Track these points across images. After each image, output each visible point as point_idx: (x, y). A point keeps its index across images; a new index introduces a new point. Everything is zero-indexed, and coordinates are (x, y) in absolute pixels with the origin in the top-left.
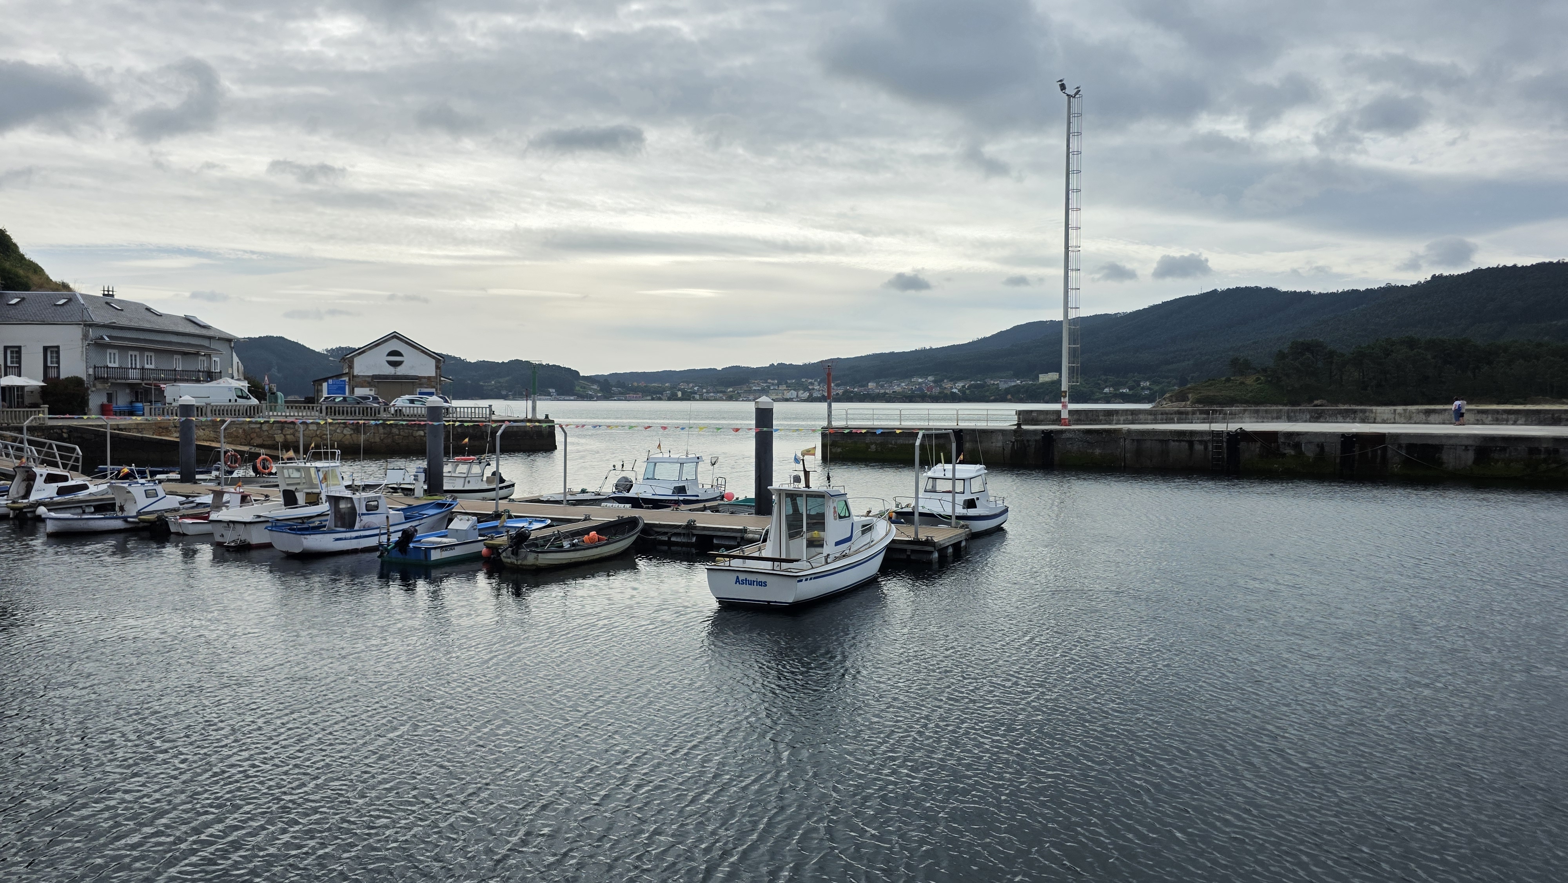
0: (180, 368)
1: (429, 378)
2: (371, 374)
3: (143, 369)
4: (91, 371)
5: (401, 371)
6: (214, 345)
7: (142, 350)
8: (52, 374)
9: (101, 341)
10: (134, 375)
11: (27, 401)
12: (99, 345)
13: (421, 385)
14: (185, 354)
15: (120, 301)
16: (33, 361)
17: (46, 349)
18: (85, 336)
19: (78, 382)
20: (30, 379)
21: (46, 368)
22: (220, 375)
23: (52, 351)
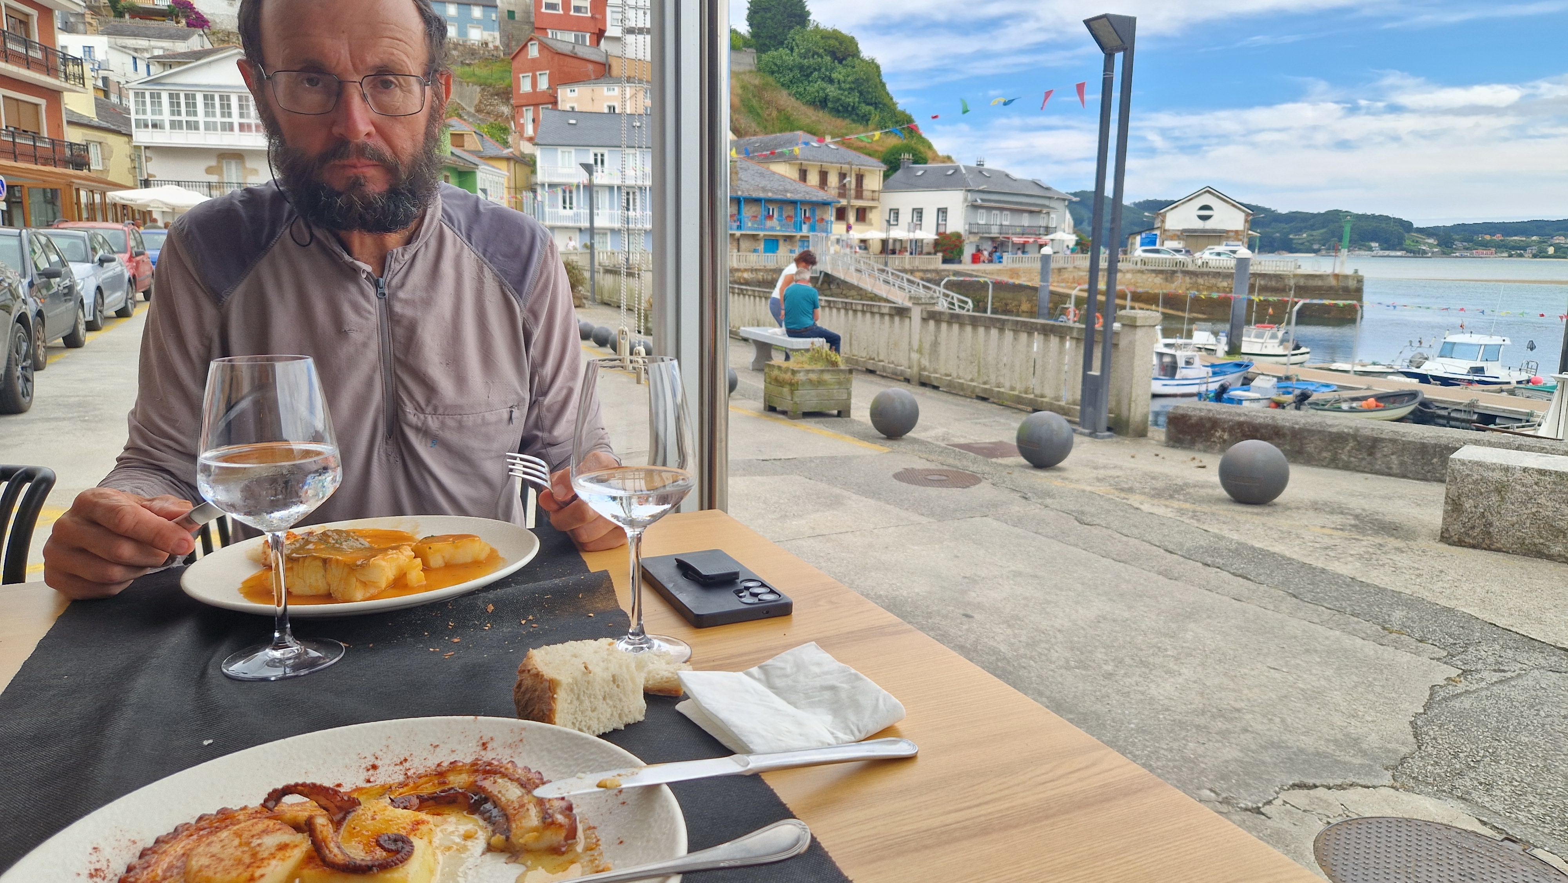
0: (1026, 225)
1: (1236, 232)
2: (1181, 228)
3: (1001, 225)
4: (967, 227)
5: (1209, 225)
6: (1053, 204)
7: (1002, 209)
8: (942, 230)
9: (976, 203)
10: (995, 231)
11: (925, 250)
12: (974, 207)
13: (1228, 238)
14: (1031, 212)
15: (988, 170)
16: (930, 219)
17: (938, 210)
18: (966, 200)
19: (958, 236)
20: (927, 234)
21: (938, 224)
22: (1055, 230)
23: (942, 212)
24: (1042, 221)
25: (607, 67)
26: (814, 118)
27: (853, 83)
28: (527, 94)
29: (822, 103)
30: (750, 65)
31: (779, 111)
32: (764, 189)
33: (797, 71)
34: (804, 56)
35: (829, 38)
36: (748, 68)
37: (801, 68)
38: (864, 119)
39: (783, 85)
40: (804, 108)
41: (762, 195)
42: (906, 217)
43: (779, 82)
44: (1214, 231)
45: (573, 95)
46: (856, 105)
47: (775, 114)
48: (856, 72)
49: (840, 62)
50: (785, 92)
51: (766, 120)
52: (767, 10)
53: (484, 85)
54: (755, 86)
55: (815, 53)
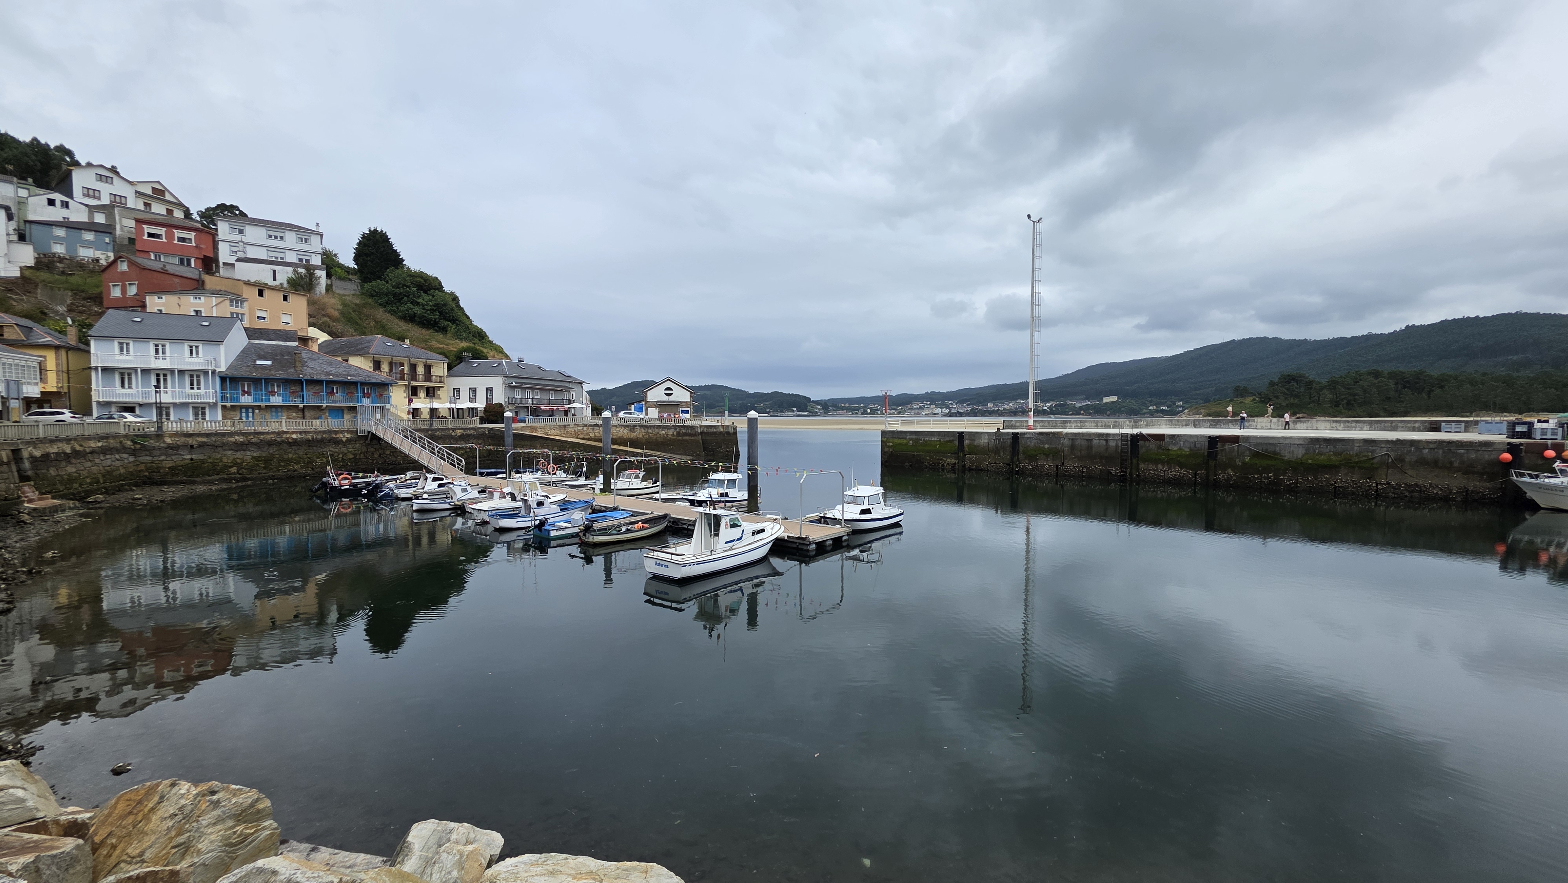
0: (553, 399)
1: (686, 402)
2: (656, 400)
3: (533, 399)
4: (507, 400)
5: (671, 398)
6: (572, 386)
7: (533, 389)
8: (490, 402)
9: (512, 385)
10: (529, 402)
11: (478, 415)
12: (512, 387)
13: (682, 406)
14: (556, 391)
16: (481, 395)
17: (487, 389)
18: (504, 383)
19: (501, 405)
20: (480, 405)
21: (487, 398)
22: (574, 402)
23: (489, 390)
24: (566, 396)
25: (200, 282)
26: (404, 328)
27: (433, 306)
28: (117, 299)
29: (410, 318)
30: (354, 290)
31: (376, 322)
32: (328, 374)
33: (391, 297)
34: (397, 286)
35: (416, 277)
36: (353, 292)
37: (395, 295)
38: (444, 330)
39: (380, 305)
40: (397, 321)
41: (323, 378)
42: (465, 394)
43: (377, 302)
44: (674, 402)
45: (160, 301)
46: (437, 320)
47: (372, 324)
48: (436, 300)
49: (425, 292)
50: (381, 310)
51: (365, 328)
52: (367, 255)
53: (76, 291)
54: (356, 304)
55: (404, 285)
